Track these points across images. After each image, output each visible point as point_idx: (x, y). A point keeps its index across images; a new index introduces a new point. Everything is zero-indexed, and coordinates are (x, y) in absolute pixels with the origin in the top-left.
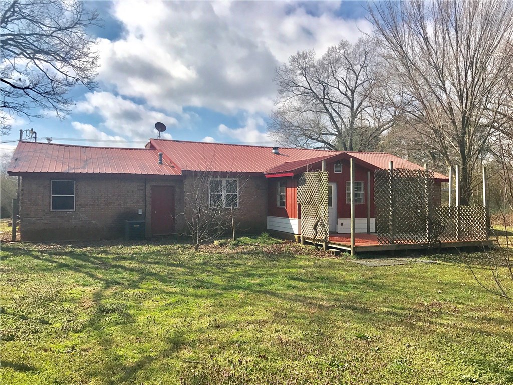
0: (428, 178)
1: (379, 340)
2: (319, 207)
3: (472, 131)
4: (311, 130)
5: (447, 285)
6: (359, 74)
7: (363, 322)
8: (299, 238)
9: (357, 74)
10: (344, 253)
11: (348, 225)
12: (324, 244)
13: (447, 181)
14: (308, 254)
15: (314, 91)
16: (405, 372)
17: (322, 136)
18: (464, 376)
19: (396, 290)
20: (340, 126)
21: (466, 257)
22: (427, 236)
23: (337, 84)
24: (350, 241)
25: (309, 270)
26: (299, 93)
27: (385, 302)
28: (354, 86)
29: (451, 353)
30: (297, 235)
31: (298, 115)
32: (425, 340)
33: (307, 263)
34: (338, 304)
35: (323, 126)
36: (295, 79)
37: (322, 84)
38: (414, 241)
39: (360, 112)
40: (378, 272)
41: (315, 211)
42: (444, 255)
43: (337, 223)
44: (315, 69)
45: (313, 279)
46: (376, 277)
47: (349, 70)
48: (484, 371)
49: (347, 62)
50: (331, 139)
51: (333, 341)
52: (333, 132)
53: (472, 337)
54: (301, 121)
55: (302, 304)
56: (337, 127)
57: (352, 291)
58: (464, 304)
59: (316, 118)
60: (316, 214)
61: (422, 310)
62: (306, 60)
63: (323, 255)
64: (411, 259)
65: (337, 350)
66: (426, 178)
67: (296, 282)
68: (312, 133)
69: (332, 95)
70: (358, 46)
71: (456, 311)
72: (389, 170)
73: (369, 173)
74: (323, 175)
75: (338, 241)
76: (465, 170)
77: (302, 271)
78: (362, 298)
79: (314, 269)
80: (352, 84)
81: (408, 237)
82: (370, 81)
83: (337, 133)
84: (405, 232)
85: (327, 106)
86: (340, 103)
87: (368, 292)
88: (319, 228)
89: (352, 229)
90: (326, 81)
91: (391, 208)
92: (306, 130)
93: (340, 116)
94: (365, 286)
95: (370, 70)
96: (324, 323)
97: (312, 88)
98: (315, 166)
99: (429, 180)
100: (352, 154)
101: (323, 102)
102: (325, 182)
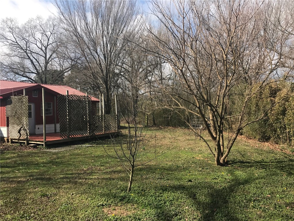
0: (88, 100)
1: (55, 195)
2: (22, 119)
3: (111, 76)
4: (18, 69)
5: (97, 157)
6: (49, 38)
7: (47, 186)
8: (8, 140)
9: (49, 37)
10: (39, 146)
11: (42, 128)
12: (26, 142)
13: (99, 102)
14: (14, 149)
15: (19, 44)
16: (68, 209)
17: (26, 73)
18: (100, 204)
19: (69, 164)
20: (38, 68)
21: (107, 141)
22: (88, 132)
23: (35, 42)
24: (43, 138)
25: (14, 159)
26: (8, 44)
27: (62, 172)
28: (46, 44)
29: (94, 193)
30: (7, 138)
31: (8, 58)
32: (82, 189)
33: (12, 155)
34: (32, 178)
35: (27, 67)
36: (5, 34)
37: (25, 40)
38: (81, 135)
39: (51, 60)
40: (60, 155)
41: (19, 121)
42: (97, 141)
43: (35, 128)
44: (19, 30)
45: (16, 165)
46: (58, 158)
47: (43, 34)
48: (109, 199)
49: (41, 29)
50: (33, 76)
51: (25, 202)
52: (34, 72)
53: (106, 182)
54: (11, 62)
55: (6, 182)
56: (36, 69)
57: (42, 168)
58: (104, 166)
59: (22, 61)
60: (20, 123)
61: (82, 173)
62: (13, 23)
63: (25, 149)
64: (79, 145)
65: (27, 207)
66: (87, 100)
67: (3, 168)
68: (18, 71)
69: (32, 48)
70: (48, 20)
71: (100, 170)
72: (66, 95)
73: (55, 97)
74: (24, 98)
75: (35, 139)
76: (108, 96)
77: (8, 161)
78: (48, 172)
79: (18, 159)
80: (45, 43)
81: (78, 133)
82: (57, 43)
83: (36, 72)
84: (76, 131)
85: (29, 55)
86: (38, 54)
87: (52, 168)
88: (22, 132)
89: (44, 131)
90: (28, 38)
91: (68, 118)
92: (14, 69)
93: (38, 62)
94: (51, 164)
95: (57, 36)
96: (20, 192)
97: (18, 42)
98: (19, 92)
99: (89, 101)
100: (43, 85)
101: (26, 52)
102: (26, 102)
